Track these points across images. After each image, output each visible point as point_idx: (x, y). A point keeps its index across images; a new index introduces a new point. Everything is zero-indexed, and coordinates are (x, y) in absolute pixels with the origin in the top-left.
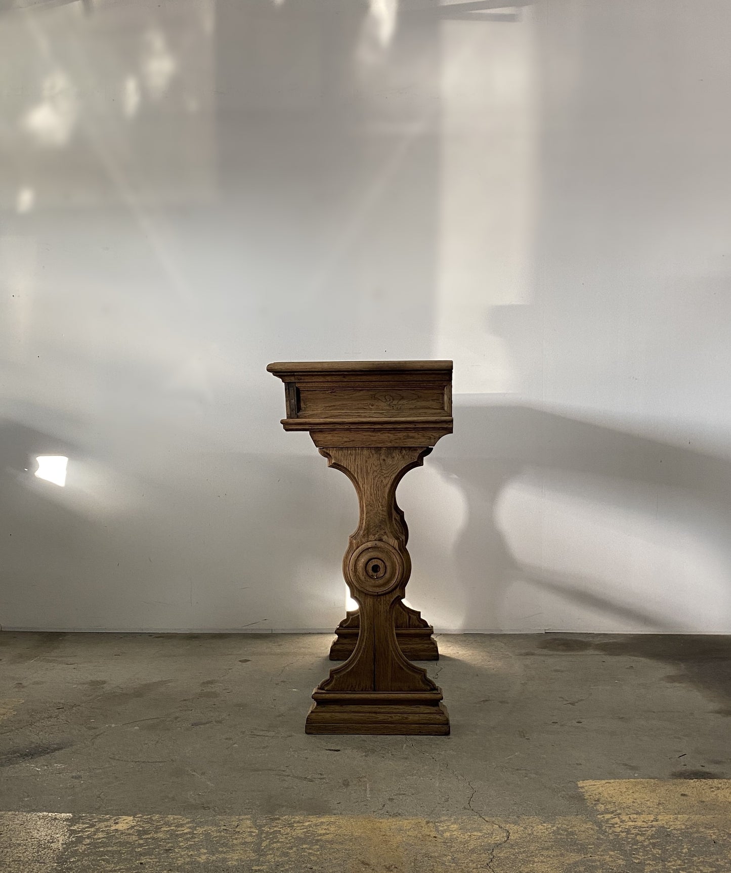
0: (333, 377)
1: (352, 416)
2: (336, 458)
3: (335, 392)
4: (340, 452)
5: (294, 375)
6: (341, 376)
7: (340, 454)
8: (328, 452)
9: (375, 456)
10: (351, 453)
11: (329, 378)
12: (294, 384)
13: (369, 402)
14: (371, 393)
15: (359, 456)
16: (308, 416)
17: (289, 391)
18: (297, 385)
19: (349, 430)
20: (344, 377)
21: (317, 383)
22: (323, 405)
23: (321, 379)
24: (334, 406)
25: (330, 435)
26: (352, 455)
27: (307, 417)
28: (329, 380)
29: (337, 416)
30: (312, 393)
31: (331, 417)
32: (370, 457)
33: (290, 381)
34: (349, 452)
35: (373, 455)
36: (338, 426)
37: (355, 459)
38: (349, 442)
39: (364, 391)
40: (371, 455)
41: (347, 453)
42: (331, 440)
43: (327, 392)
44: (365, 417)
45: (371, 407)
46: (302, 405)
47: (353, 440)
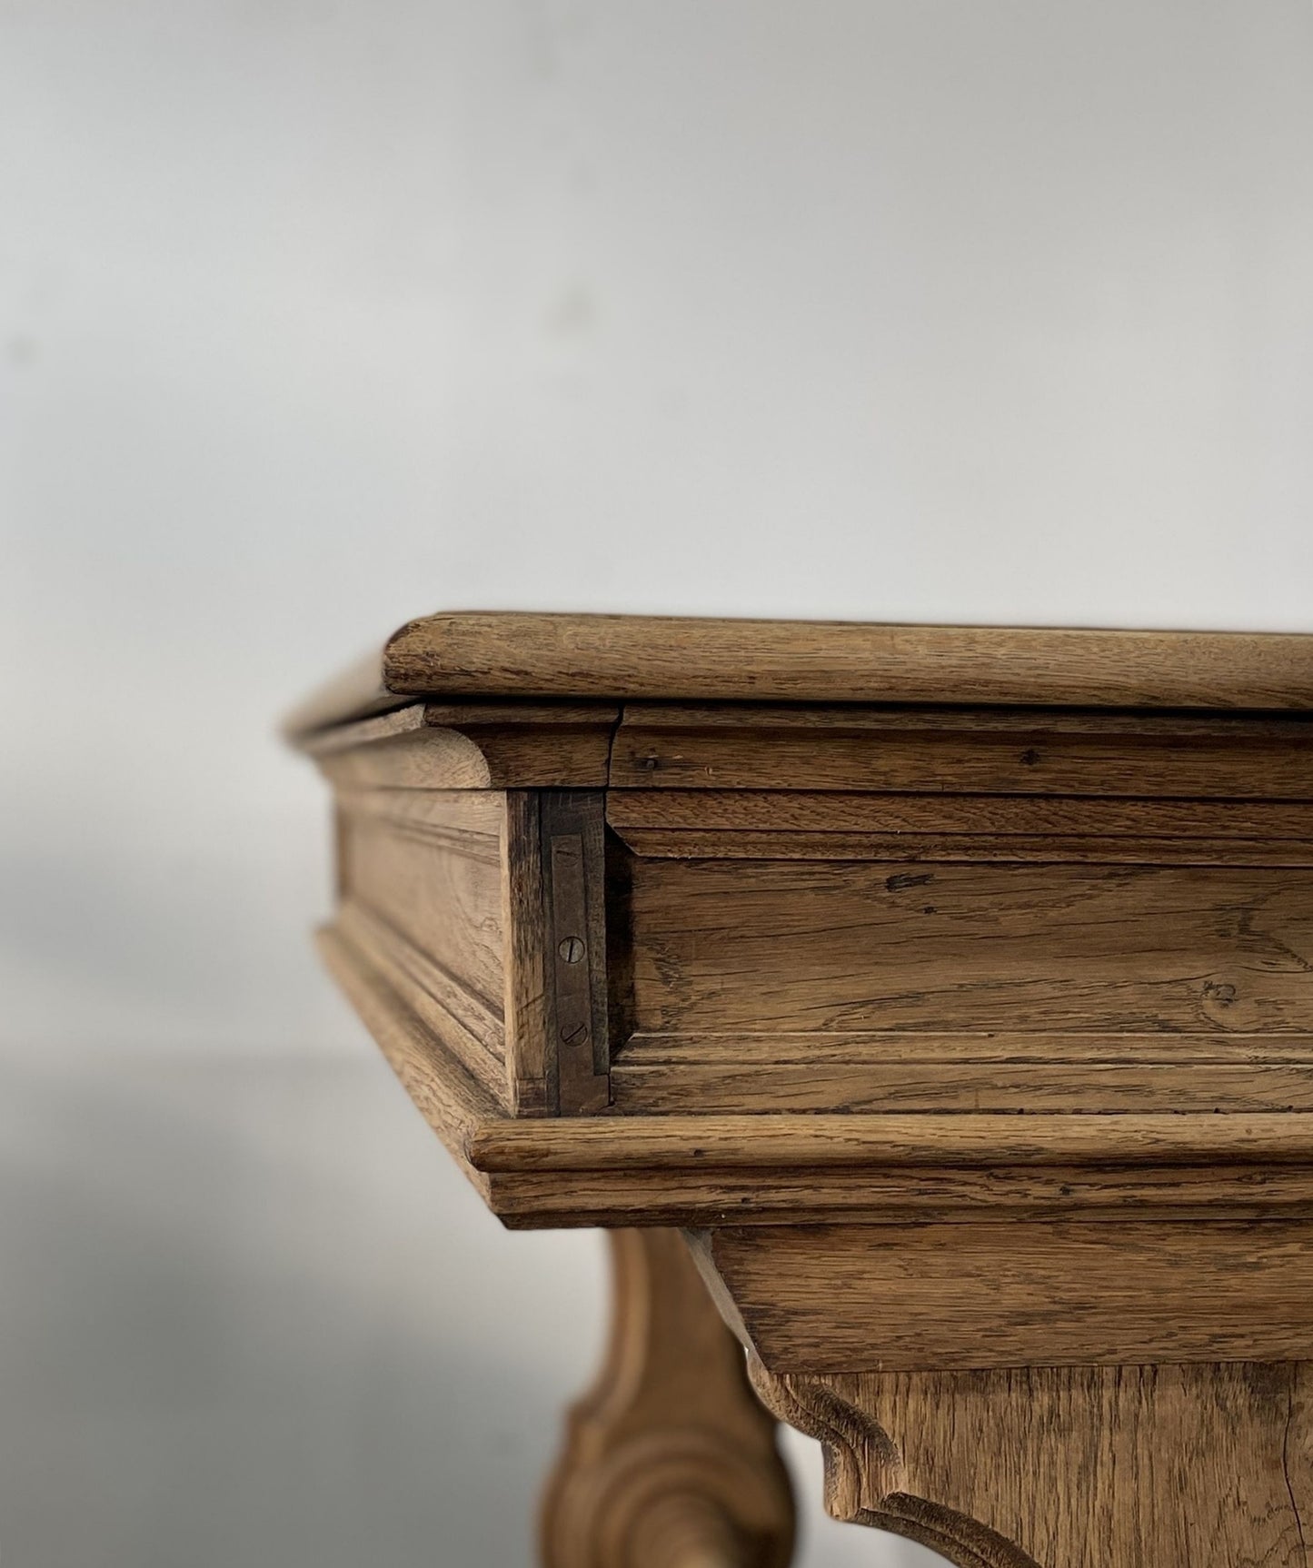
0: (939, 750)
1: (1078, 1091)
2: (925, 1460)
3: (922, 880)
4: (968, 1410)
5: (610, 730)
6: (999, 751)
7: (964, 1420)
8: (859, 1403)
9: (1253, 1432)
10: (1053, 1413)
11: (896, 765)
12: (589, 806)
13: (1198, 968)
14: (1214, 893)
15: (1121, 1438)
16: (706, 1088)
17: (545, 864)
18: (623, 815)
19: (1053, 1215)
20: (1030, 758)
21: (794, 805)
22: (827, 990)
23: (835, 768)
24: (916, 997)
25: (890, 1263)
26: (1064, 1431)
27: (698, 1100)
28: (901, 781)
29: (953, 1089)
30: (732, 883)
31: (899, 1100)
32: (1211, 1446)
33: (558, 779)
34: (1043, 1400)
35: (1232, 1421)
36: (976, 1190)
37: (1087, 1468)
38: (1047, 1317)
39: (1165, 879)
40: (1219, 1430)
41: (1025, 1412)
42: (897, 1301)
43: (860, 879)
44: (1182, 1103)
45: (1210, 1007)
46: (650, 993)
47: (1081, 1306)
